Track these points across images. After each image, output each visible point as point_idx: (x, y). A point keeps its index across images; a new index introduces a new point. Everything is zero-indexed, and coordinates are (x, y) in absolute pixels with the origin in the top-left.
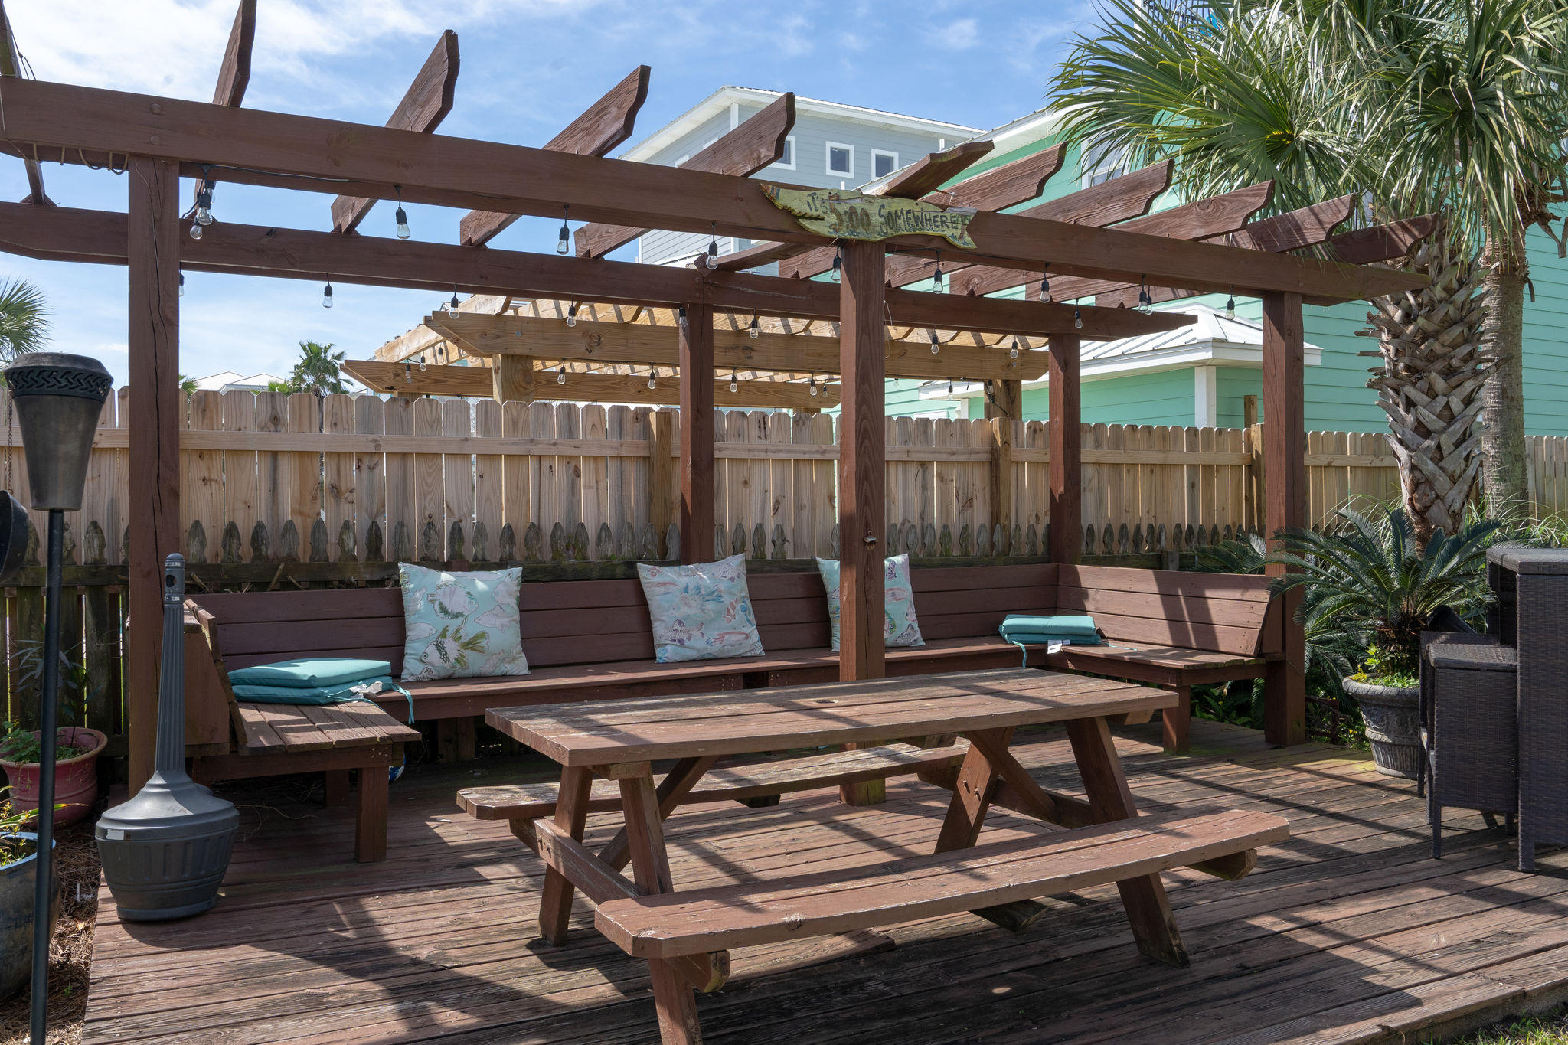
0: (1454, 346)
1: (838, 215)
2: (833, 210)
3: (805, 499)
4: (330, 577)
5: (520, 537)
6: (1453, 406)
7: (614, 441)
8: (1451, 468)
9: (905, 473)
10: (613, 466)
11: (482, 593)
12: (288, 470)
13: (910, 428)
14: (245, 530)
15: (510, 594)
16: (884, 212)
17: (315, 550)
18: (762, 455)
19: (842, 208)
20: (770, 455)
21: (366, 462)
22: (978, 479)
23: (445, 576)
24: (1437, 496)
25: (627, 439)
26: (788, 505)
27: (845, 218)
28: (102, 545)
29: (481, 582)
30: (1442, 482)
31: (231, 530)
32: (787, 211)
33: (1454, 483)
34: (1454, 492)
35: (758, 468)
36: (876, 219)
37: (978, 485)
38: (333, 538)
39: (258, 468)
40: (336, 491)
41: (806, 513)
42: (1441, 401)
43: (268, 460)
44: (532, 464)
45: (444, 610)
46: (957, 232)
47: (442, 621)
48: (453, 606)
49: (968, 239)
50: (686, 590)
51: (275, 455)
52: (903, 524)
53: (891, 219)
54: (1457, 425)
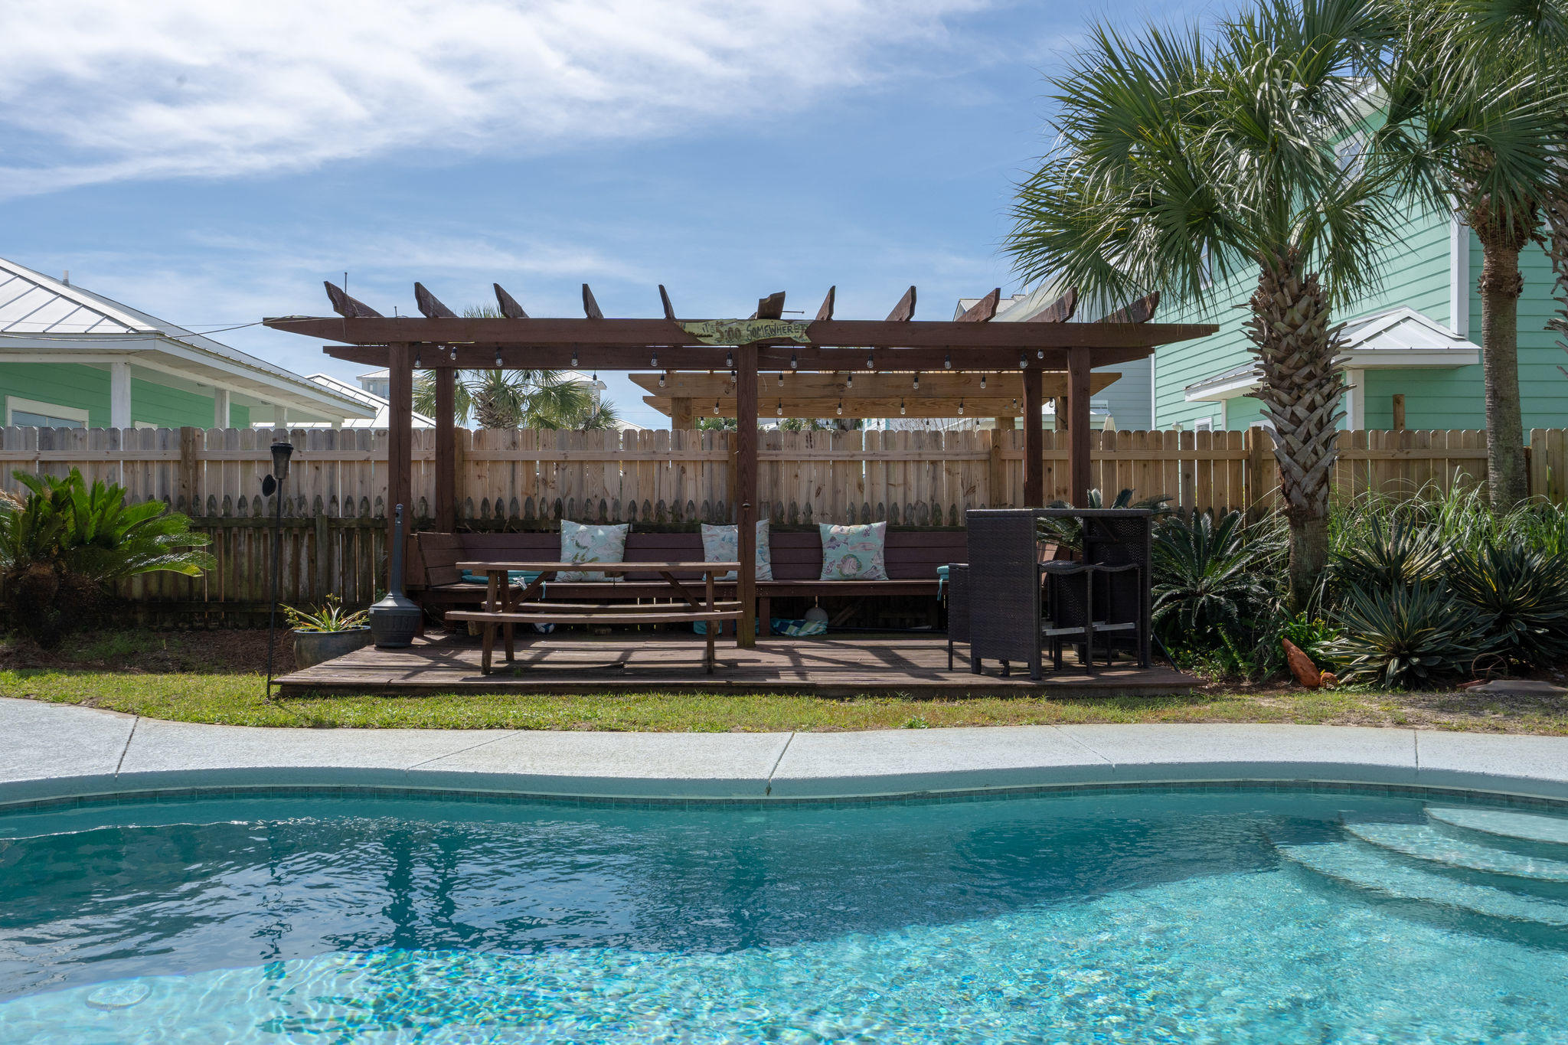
0: (1297, 368)
1: (721, 333)
2: (718, 331)
3: (840, 486)
4: (533, 527)
5: (640, 507)
6: (1297, 413)
7: (706, 451)
8: (1302, 461)
9: (919, 470)
10: (706, 467)
11: (602, 536)
12: (520, 470)
13: (923, 437)
14: (493, 503)
15: (617, 538)
16: (750, 328)
17: (527, 513)
18: (807, 458)
19: (723, 329)
20: (812, 458)
21: (561, 466)
22: (979, 473)
23: (583, 527)
24: (1294, 482)
25: (715, 450)
26: (827, 491)
27: (726, 334)
28: (426, 509)
29: (601, 531)
30: (1297, 470)
31: (485, 502)
32: (691, 334)
33: (1307, 472)
34: (1307, 479)
35: (805, 466)
36: (744, 332)
37: (980, 476)
38: (537, 507)
39: (505, 471)
40: (545, 482)
41: (840, 496)
42: (1289, 409)
43: (510, 466)
44: (656, 466)
45: (578, 545)
46: (798, 335)
47: (576, 551)
48: (582, 543)
49: (805, 337)
50: (723, 539)
51: (513, 462)
52: (917, 503)
53: (755, 332)
54: (1302, 428)
